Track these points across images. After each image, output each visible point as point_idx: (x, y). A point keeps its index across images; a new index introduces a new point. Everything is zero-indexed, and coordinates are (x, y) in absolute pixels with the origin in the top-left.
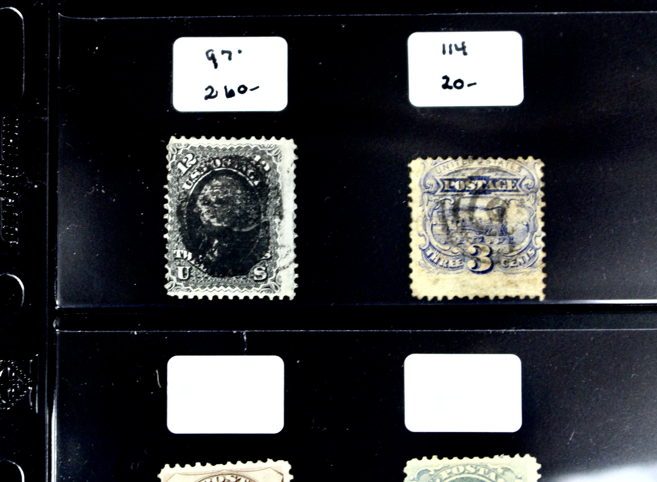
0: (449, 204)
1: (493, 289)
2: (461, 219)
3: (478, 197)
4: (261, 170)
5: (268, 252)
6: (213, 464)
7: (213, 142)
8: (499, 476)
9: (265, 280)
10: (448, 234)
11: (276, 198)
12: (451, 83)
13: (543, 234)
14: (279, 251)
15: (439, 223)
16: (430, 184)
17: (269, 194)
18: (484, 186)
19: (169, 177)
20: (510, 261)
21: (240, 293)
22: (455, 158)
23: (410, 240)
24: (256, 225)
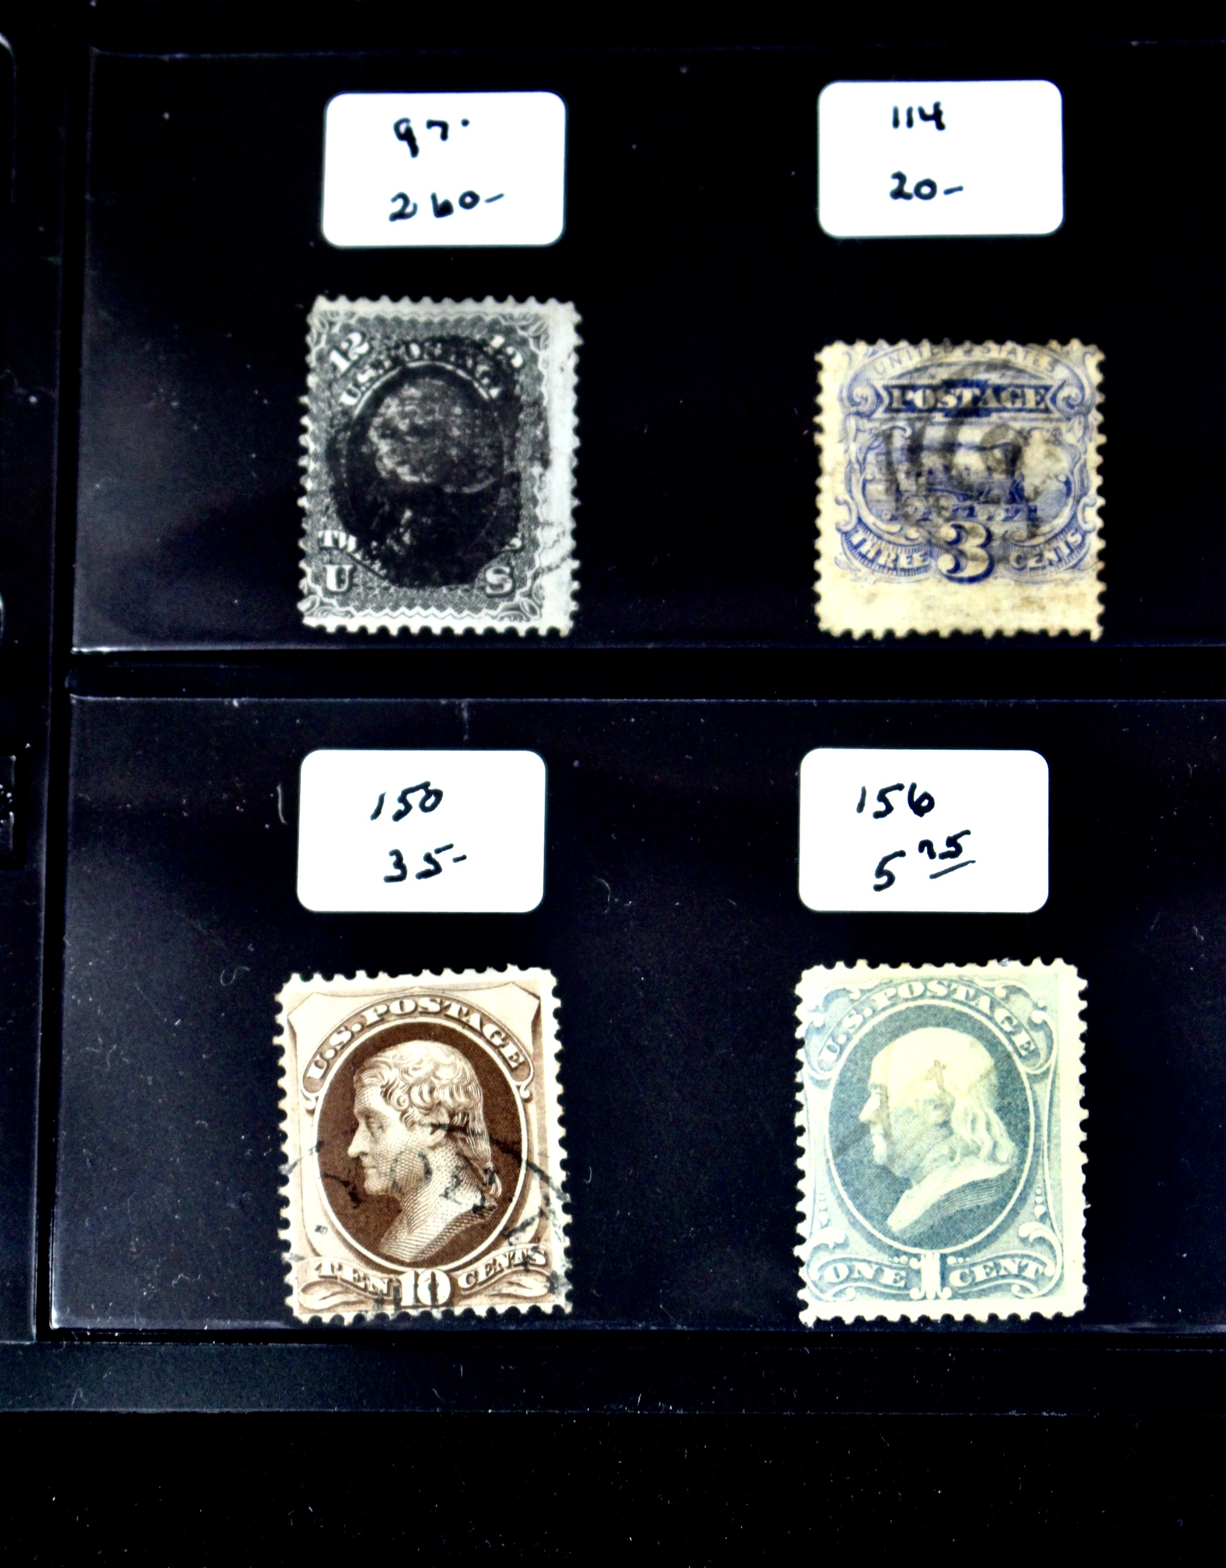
0: (900, 438)
1: (992, 616)
2: (926, 468)
3: (962, 423)
4: (504, 366)
5: (516, 536)
6: (393, 974)
7: (405, 309)
8: (999, 1004)
9: (510, 594)
10: (897, 500)
11: (535, 424)
12: (909, 188)
13: (1101, 502)
14: (542, 535)
15: (878, 476)
16: (862, 397)
17: (522, 416)
18: (976, 400)
19: (312, 380)
20: (1029, 556)
21: (456, 621)
22: (915, 342)
23: (817, 513)
24: (492, 480)
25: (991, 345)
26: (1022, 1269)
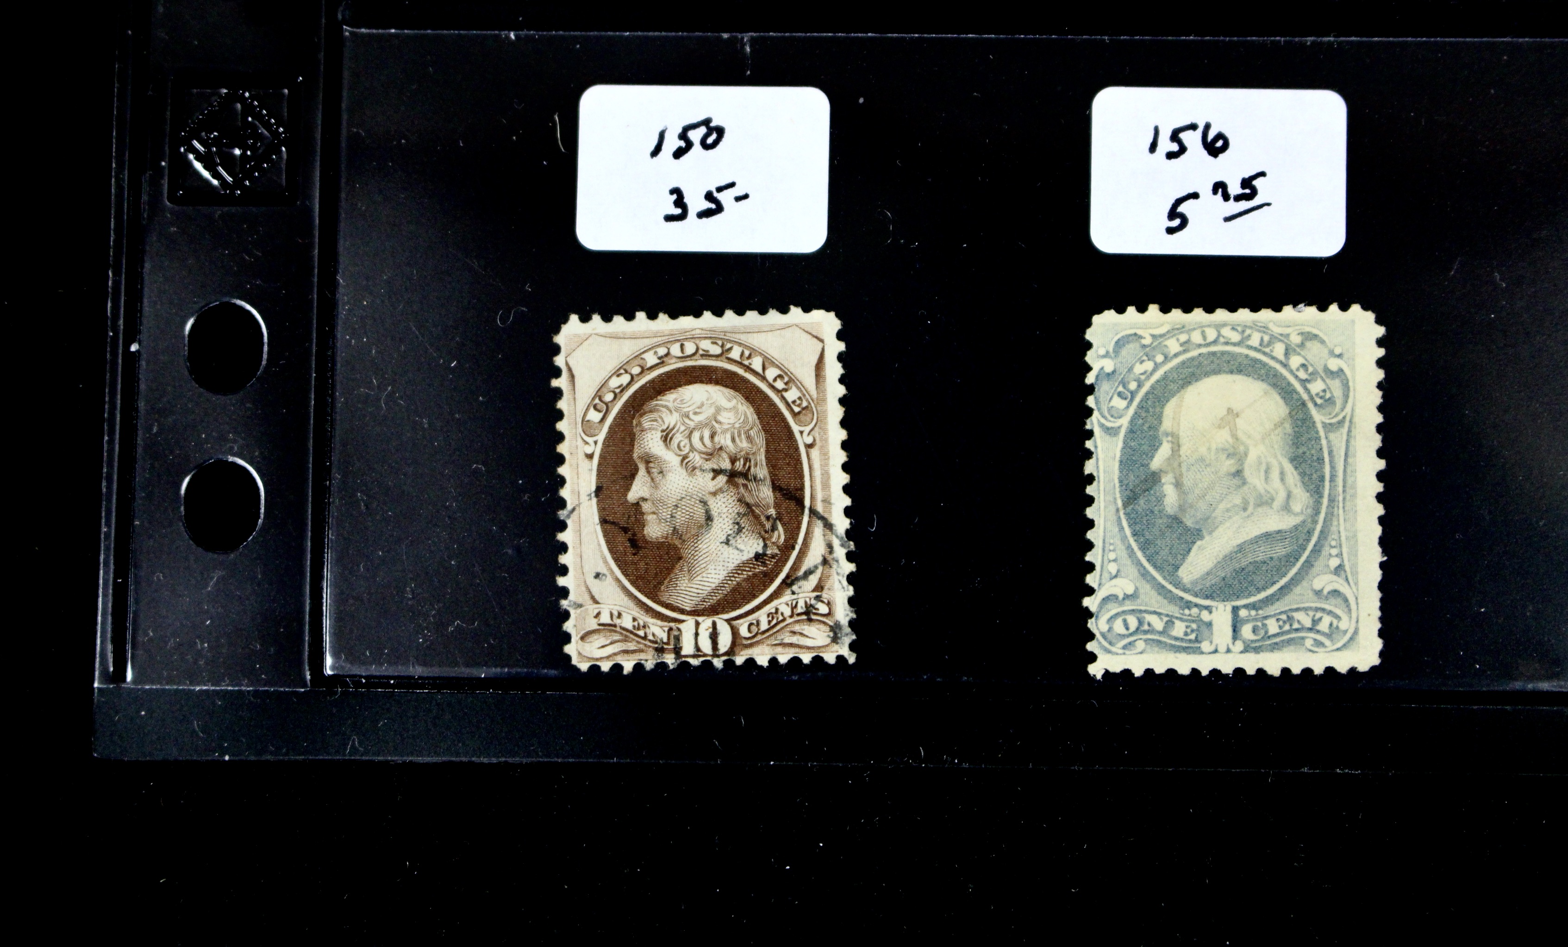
6: (674, 316)
8: (1295, 350)
26: (1315, 622)
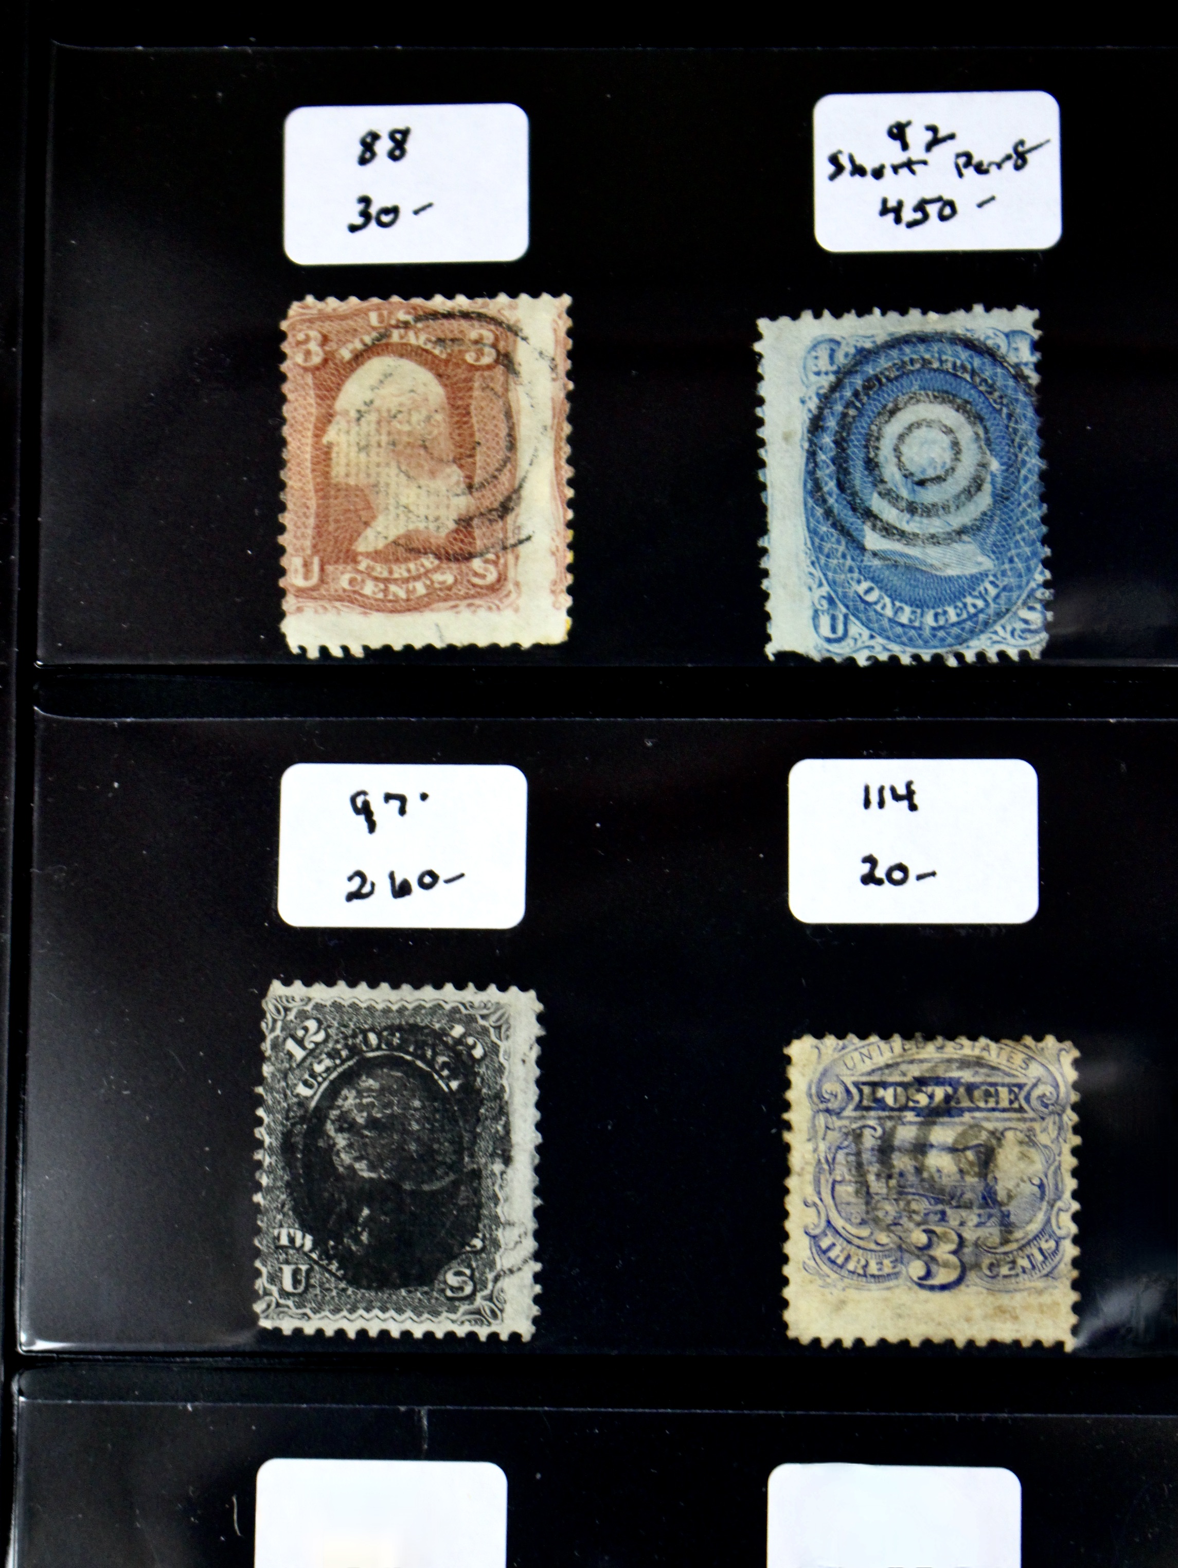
0: (870, 1138)
1: (966, 1326)
2: (896, 1170)
3: (934, 1123)
4: (465, 1057)
5: (477, 1237)
7: (362, 994)
9: (471, 1298)
10: (867, 1203)
11: (496, 1119)
12: (880, 873)
13: (1076, 1206)
14: (503, 1236)
15: (848, 1177)
16: (831, 1093)
17: (482, 1111)
18: (948, 1098)
19: (267, 1070)
20: (1001, 1262)
21: (415, 1324)
22: (886, 1036)
23: (785, 1215)
24: (452, 1177)
25: (964, 1041)
